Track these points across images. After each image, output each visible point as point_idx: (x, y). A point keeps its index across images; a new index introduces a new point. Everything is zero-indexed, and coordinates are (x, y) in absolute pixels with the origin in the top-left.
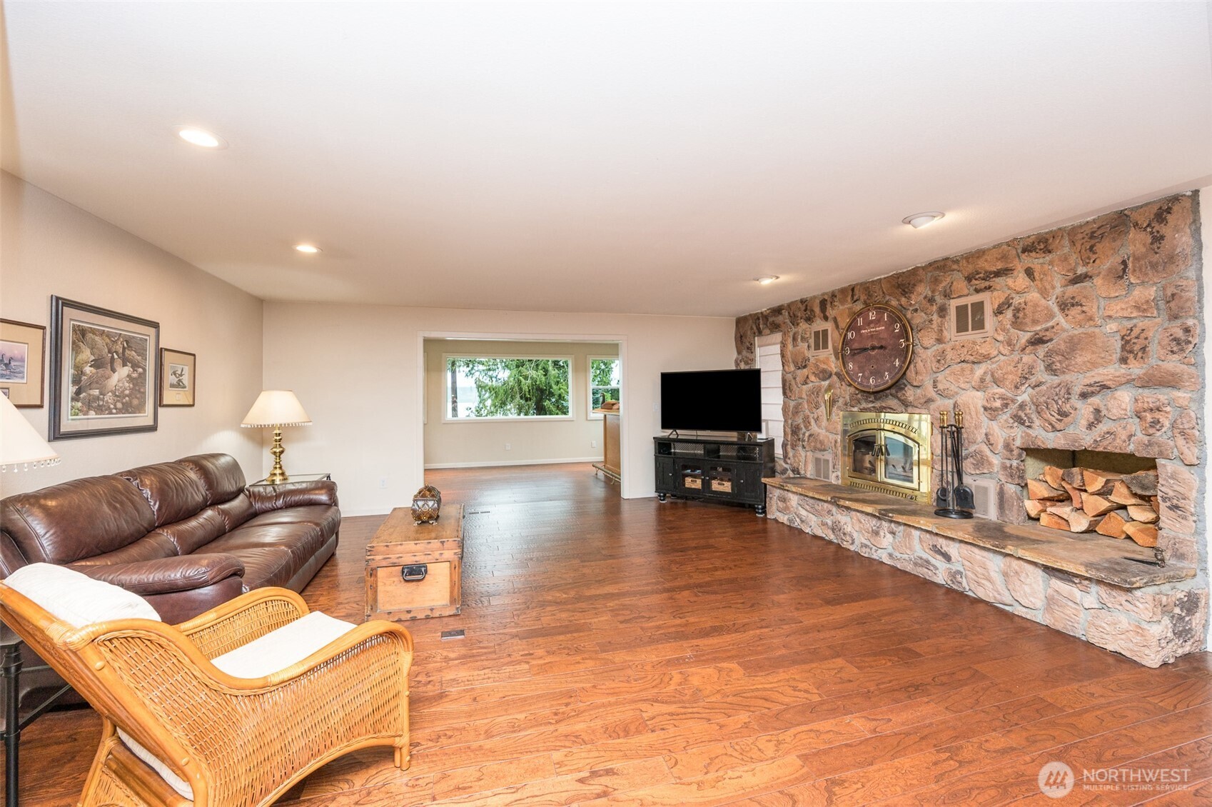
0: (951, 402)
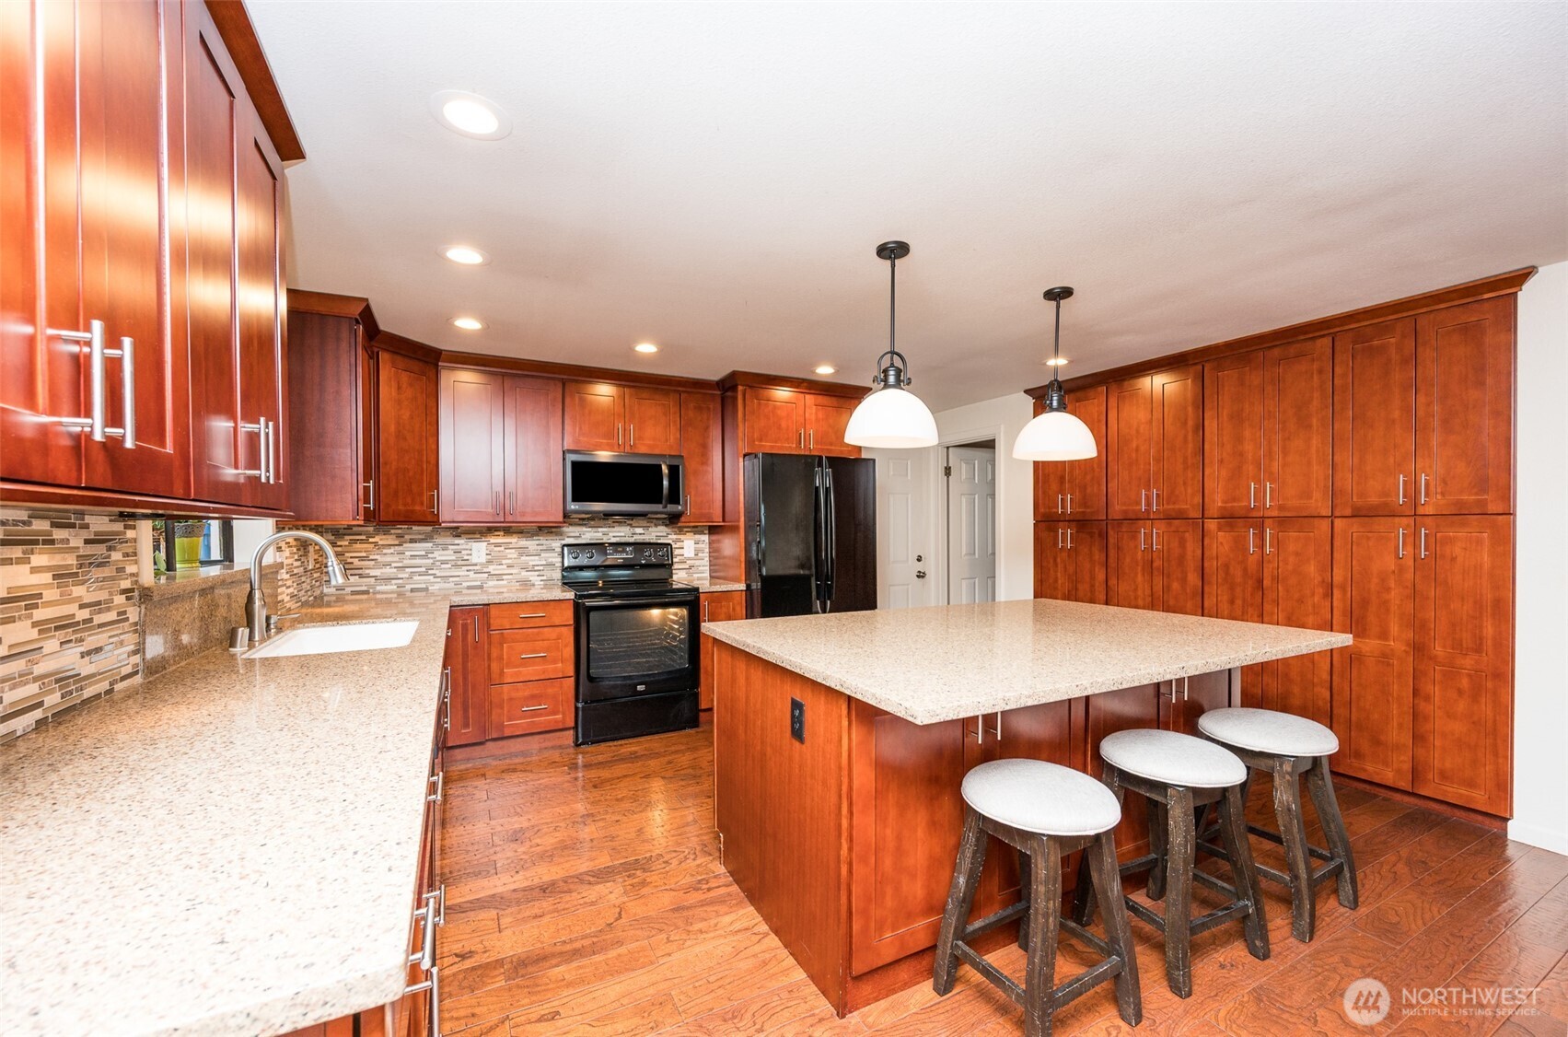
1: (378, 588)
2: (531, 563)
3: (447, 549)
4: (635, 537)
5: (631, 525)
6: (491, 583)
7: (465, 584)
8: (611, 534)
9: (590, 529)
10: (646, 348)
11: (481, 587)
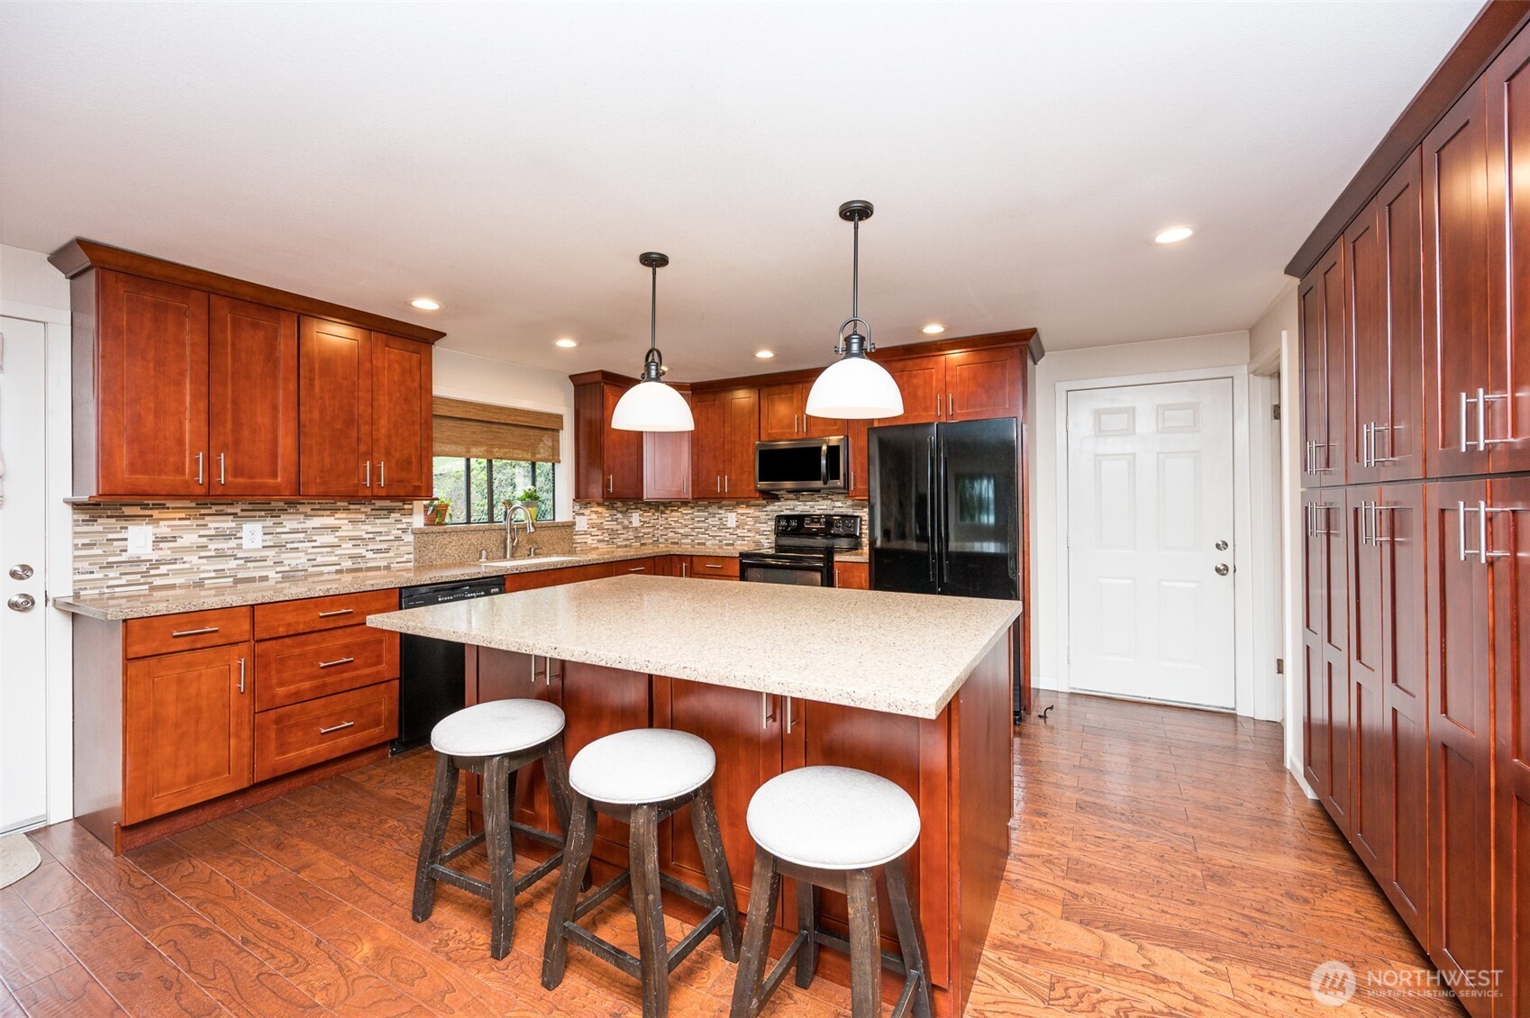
1: (683, 541)
2: (762, 529)
3: (714, 517)
4: (835, 510)
5: (831, 499)
6: (739, 542)
7: (724, 542)
8: (816, 507)
9: (801, 503)
10: (765, 354)
11: (733, 545)
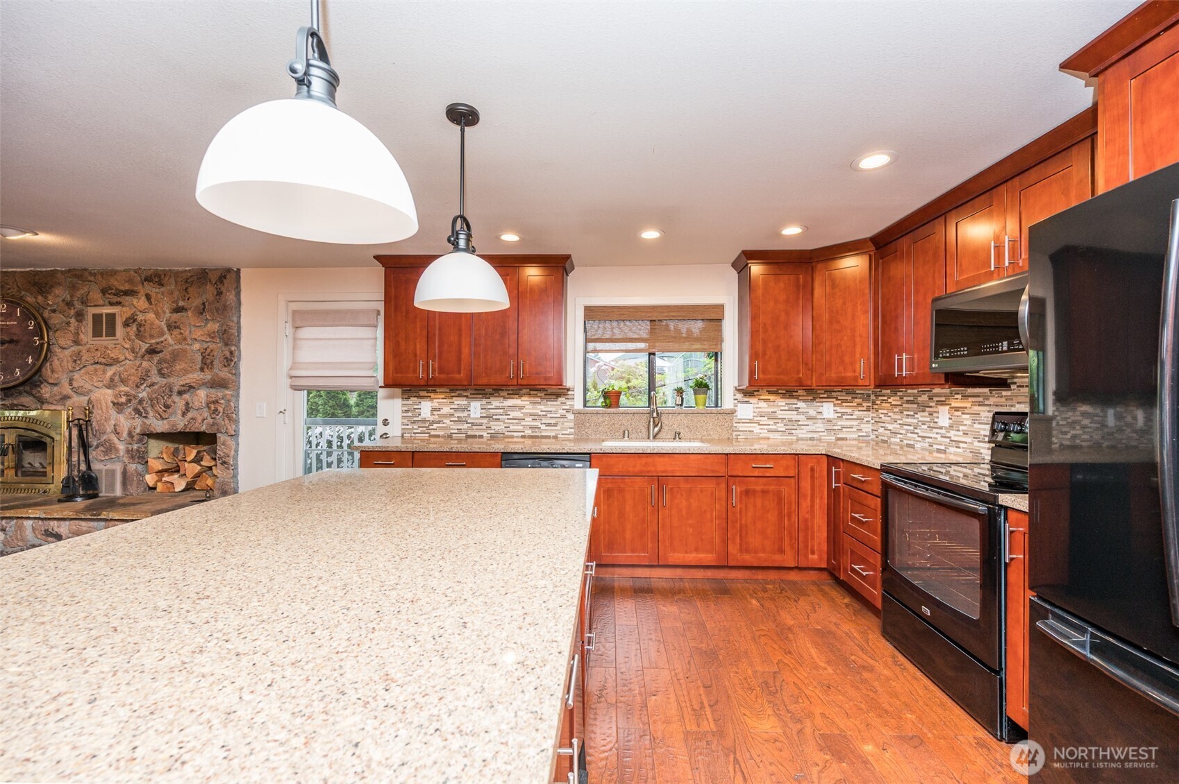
0: (86, 398)
3: (925, 411)
6: (951, 449)
7: (935, 447)
11: (945, 451)
